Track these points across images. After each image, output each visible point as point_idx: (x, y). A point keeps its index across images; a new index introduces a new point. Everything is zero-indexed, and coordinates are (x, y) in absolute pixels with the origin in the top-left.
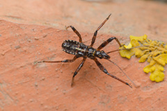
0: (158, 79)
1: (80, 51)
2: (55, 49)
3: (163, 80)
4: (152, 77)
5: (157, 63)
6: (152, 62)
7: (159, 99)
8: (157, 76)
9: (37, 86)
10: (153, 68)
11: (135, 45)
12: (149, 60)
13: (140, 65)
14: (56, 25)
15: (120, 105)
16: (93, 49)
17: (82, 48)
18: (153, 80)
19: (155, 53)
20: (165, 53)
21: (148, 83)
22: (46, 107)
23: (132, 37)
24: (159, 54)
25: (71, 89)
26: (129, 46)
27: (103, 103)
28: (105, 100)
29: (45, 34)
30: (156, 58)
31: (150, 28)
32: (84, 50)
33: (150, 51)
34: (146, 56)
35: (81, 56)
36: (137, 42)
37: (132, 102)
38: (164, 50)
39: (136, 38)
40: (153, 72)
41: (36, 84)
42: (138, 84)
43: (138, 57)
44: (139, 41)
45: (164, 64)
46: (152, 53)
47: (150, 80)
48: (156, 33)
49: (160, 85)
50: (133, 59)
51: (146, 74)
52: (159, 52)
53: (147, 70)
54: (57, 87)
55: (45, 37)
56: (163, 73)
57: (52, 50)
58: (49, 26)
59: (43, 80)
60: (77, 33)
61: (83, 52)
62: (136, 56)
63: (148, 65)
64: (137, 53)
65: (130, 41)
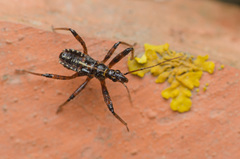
0: (182, 108)
1: (85, 67)
2: (35, 57)
3: (190, 110)
4: (174, 104)
5: (181, 84)
6: (175, 83)
7: (182, 137)
8: (181, 104)
9: (5, 110)
10: (176, 92)
11: (151, 57)
12: (170, 80)
13: (157, 87)
14: (37, 23)
15: (126, 143)
16: (104, 67)
17: (89, 63)
18: (175, 109)
19: (180, 70)
20: (194, 71)
21: (167, 113)
22: (18, 140)
23: (148, 46)
24: (184, 73)
25: (55, 117)
26: (142, 59)
27: (101, 138)
28: (104, 135)
29: (21, 36)
30: (180, 78)
31: (172, 33)
32: (91, 67)
33: (173, 67)
34: (166, 74)
35: (85, 73)
36: (155, 54)
37: (143, 139)
38: (193, 67)
39: (154, 48)
40: (175, 97)
41: (5, 107)
42: (153, 114)
43: (154, 75)
44: (157, 53)
45: (192, 86)
46: (175, 70)
47: (170, 109)
48: (181, 41)
49: (185, 117)
50: (148, 77)
51: (166, 100)
52: (185, 69)
53: (166, 94)
54: (35, 113)
55: (21, 40)
56: (189, 100)
57: (30, 59)
58: (28, 25)
59: (16, 102)
60: (80, 39)
61: (89, 69)
62: (153, 74)
63: (169, 87)
64: (153, 70)
65: (144, 51)
